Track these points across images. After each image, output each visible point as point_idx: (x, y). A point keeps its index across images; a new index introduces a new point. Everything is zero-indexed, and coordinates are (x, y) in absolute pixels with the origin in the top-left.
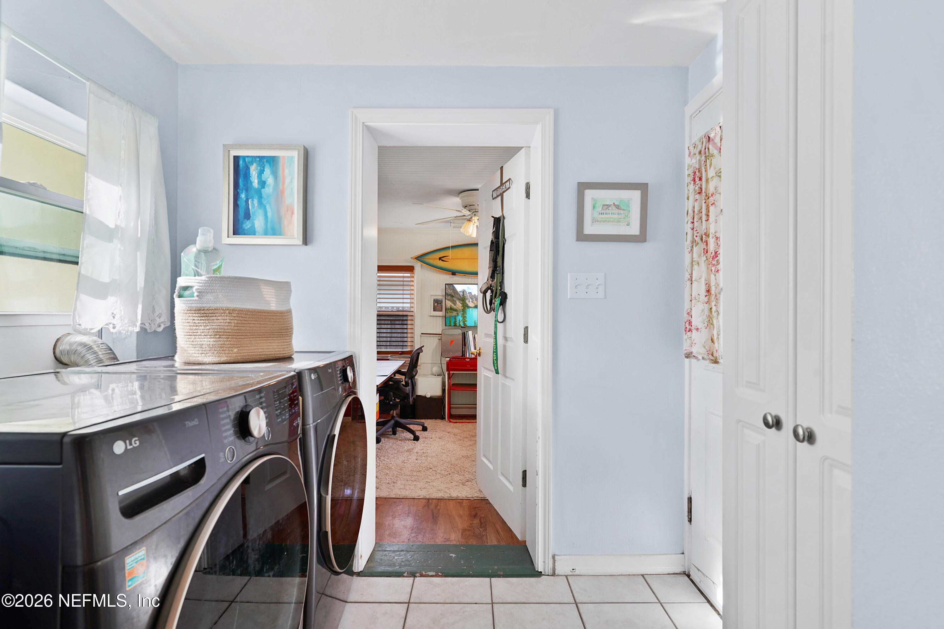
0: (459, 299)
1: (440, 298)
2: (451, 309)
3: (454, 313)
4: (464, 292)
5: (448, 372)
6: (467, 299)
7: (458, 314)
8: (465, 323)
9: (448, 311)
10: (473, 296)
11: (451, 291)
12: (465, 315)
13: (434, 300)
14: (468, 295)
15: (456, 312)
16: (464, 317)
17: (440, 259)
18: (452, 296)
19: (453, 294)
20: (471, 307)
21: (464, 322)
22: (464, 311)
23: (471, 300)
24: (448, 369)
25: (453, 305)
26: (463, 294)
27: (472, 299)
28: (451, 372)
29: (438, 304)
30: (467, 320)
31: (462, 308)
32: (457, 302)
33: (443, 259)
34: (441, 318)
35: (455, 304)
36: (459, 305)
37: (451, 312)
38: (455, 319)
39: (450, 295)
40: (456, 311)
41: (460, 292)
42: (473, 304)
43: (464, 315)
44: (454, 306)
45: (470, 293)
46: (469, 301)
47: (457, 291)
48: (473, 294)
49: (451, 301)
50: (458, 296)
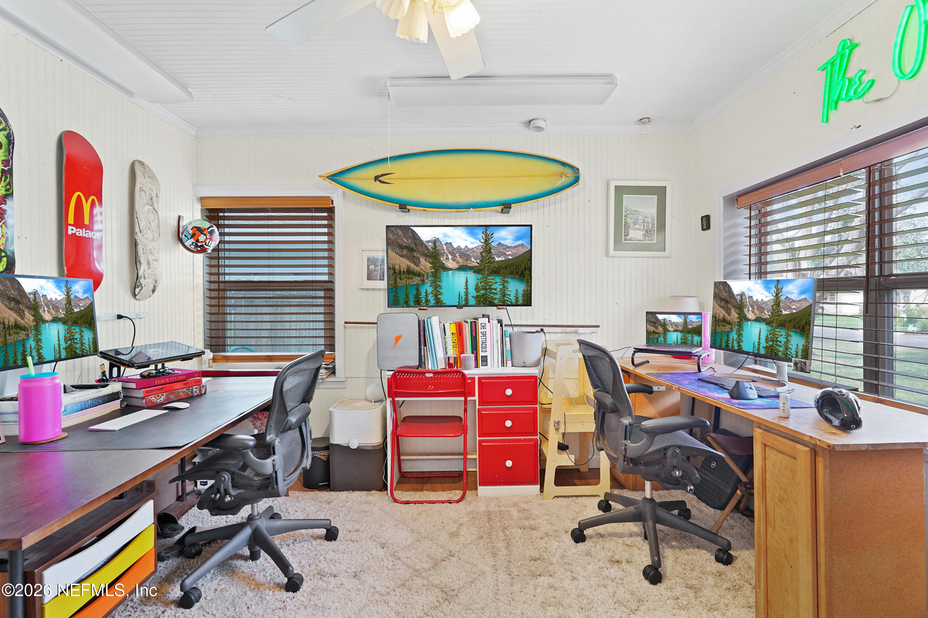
0: (426, 256)
2: (409, 272)
3: (415, 280)
4: (434, 240)
6: (443, 254)
7: (423, 281)
8: (439, 296)
9: (403, 276)
10: (455, 249)
11: (410, 241)
12: (438, 283)
13: (368, 259)
14: (445, 247)
15: (419, 278)
16: (436, 287)
17: (376, 178)
18: (411, 250)
19: (413, 246)
20: (451, 269)
21: (436, 296)
22: (436, 276)
23: (450, 257)
24: (392, 392)
25: (412, 265)
26: (433, 244)
27: (453, 255)
28: (396, 399)
29: (376, 266)
30: (441, 291)
31: (433, 270)
32: (422, 260)
33: (381, 179)
35: (417, 264)
36: (425, 265)
37: (409, 278)
38: (418, 290)
39: (407, 248)
40: (419, 276)
41: (428, 242)
42: (455, 263)
43: (436, 283)
44: (415, 267)
45: (449, 244)
46: (447, 259)
48: (455, 246)
49: (409, 259)
50: (424, 249)
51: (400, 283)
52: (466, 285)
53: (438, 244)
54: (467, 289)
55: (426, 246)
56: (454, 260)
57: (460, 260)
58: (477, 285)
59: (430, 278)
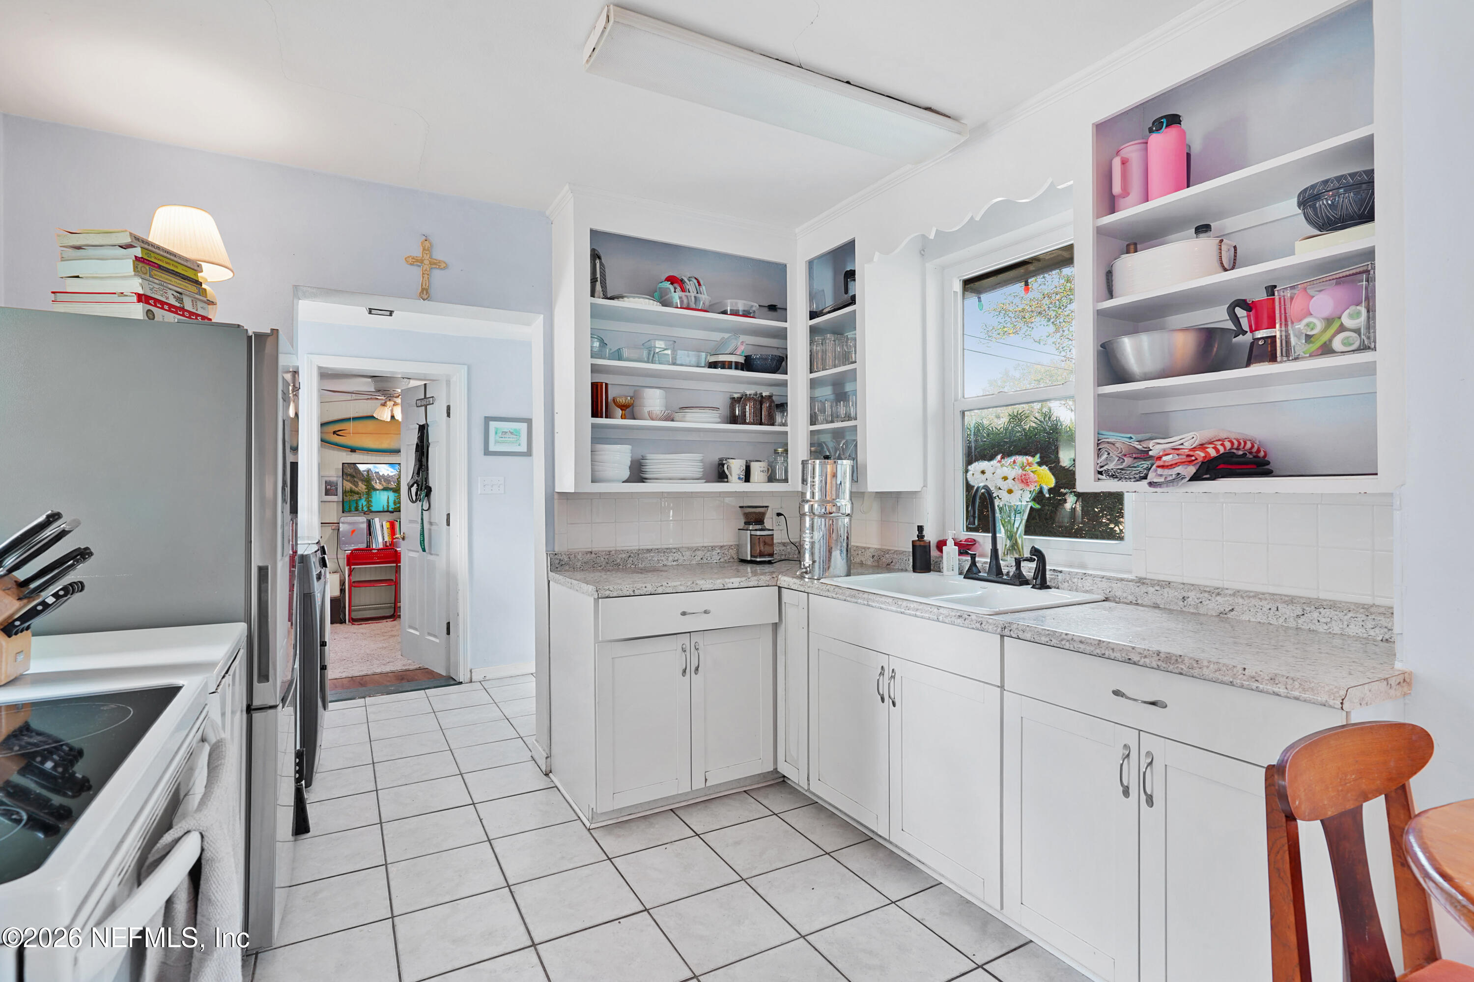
0: (362, 480)
1: (334, 479)
2: (352, 492)
3: (356, 497)
4: (368, 471)
5: (349, 567)
6: (373, 480)
7: (360, 497)
9: (347, 495)
10: (381, 477)
11: (352, 471)
13: (326, 482)
14: (374, 475)
16: (369, 502)
17: (334, 433)
18: (353, 477)
19: (354, 474)
20: (378, 490)
22: (369, 494)
23: (378, 481)
24: (349, 563)
25: (354, 487)
26: (368, 474)
27: (380, 480)
28: (353, 567)
29: (331, 486)
30: (372, 504)
31: (367, 490)
32: (360, 483)
33: (338, 433)
34: (335, 504)
35: (357, 486)
36: (362, 487)
37: (351, 496)
38: (357, 503)
39: (350, 475)
40: (358, 494)
41: (364, 471)
42: (381, 486)
44: (356, 489)
45: (377, 473)
46: (376, 483)
47: (360, 471)
48: (381, 474)
49: (351, 482)
50: (361, 476)
51: (346, 499)
52: (388, 501)
53: (370, 473)
54: (388, 503)
55: (362, 474)
56: (380, 483)
57: (384, 484)
58: (395, 501)
59: (365, 496)
